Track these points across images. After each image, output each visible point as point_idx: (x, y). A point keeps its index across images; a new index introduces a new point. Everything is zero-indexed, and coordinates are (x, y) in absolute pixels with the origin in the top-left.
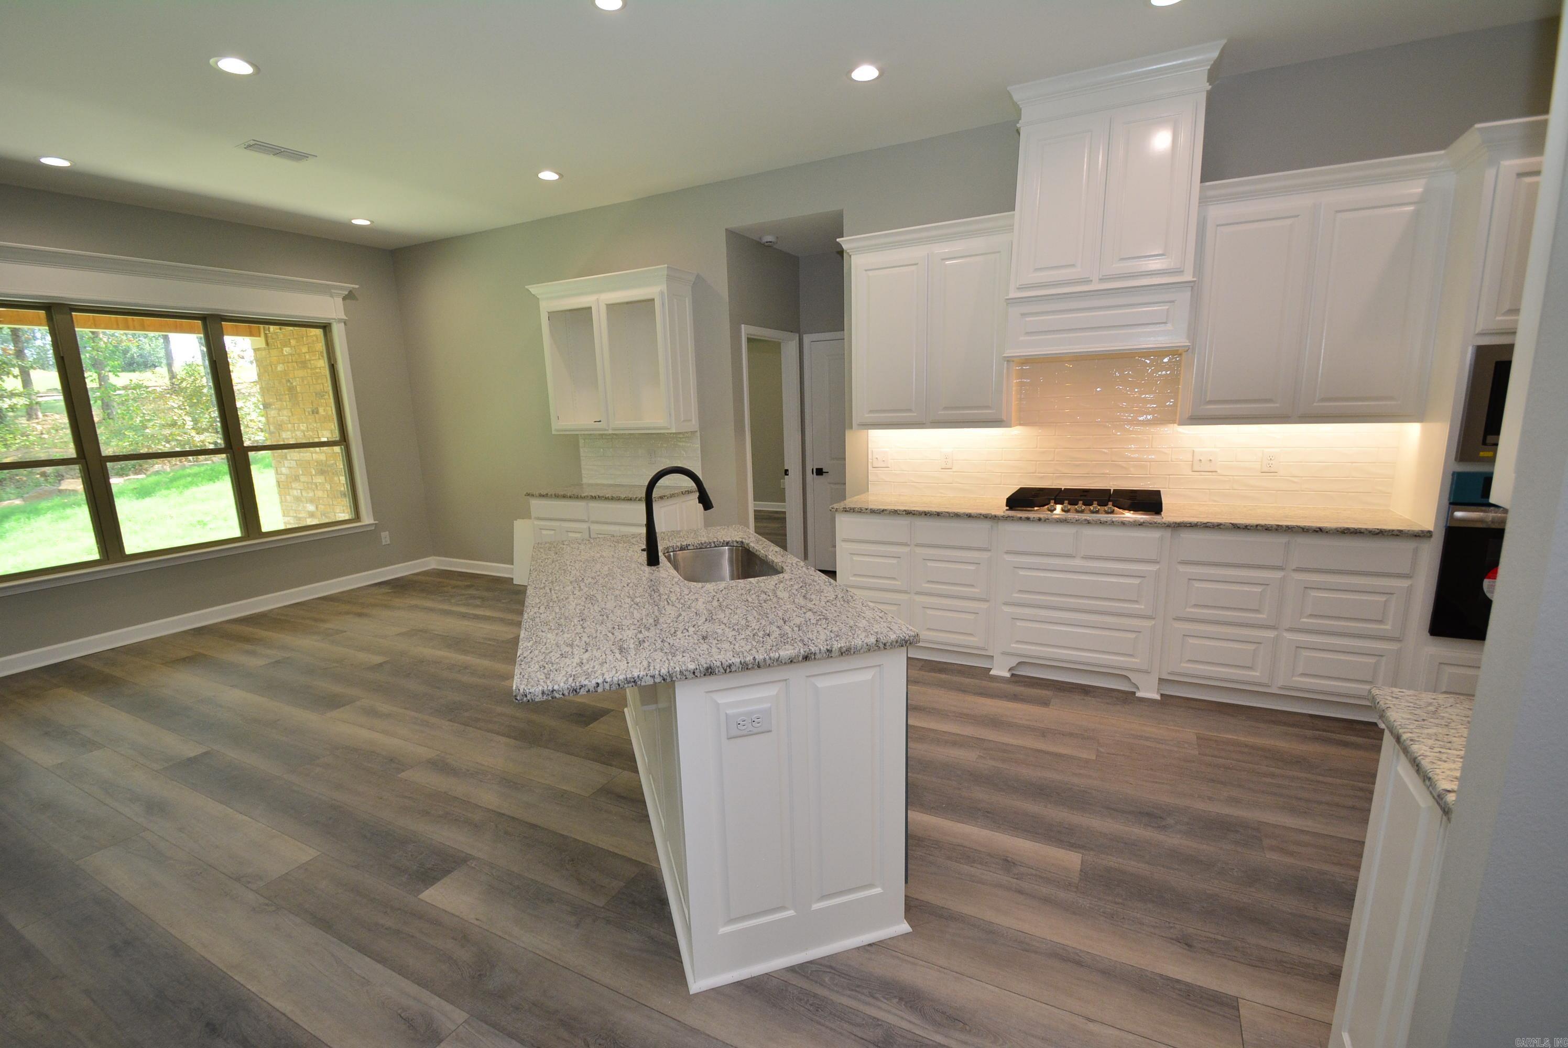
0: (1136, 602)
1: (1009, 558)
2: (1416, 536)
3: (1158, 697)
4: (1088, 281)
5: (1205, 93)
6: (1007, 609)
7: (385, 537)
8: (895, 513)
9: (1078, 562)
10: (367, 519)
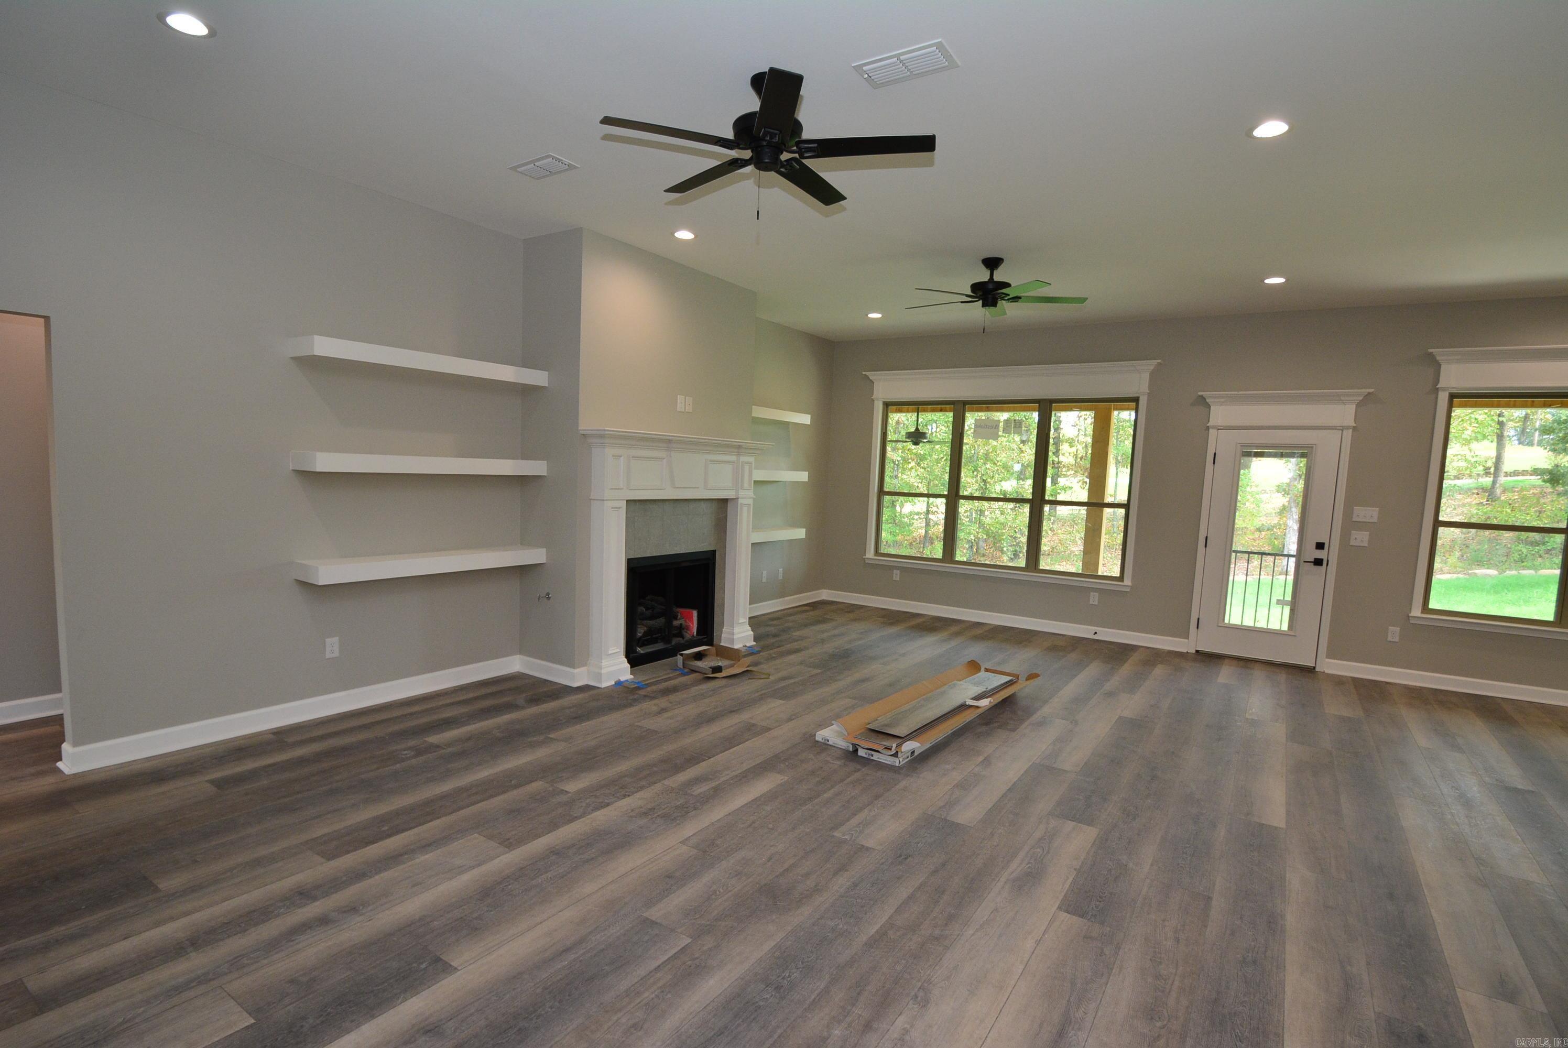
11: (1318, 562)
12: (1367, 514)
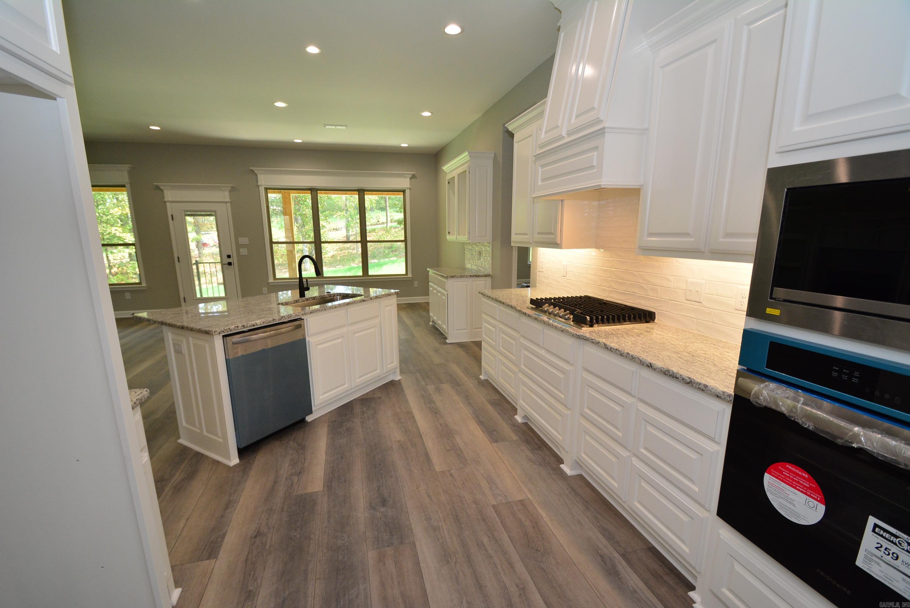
2: (717, 396)
4: (563, 137)
7: (416, 284)
10: (410, 275)
11: (230, 264)
12: (244, 240)
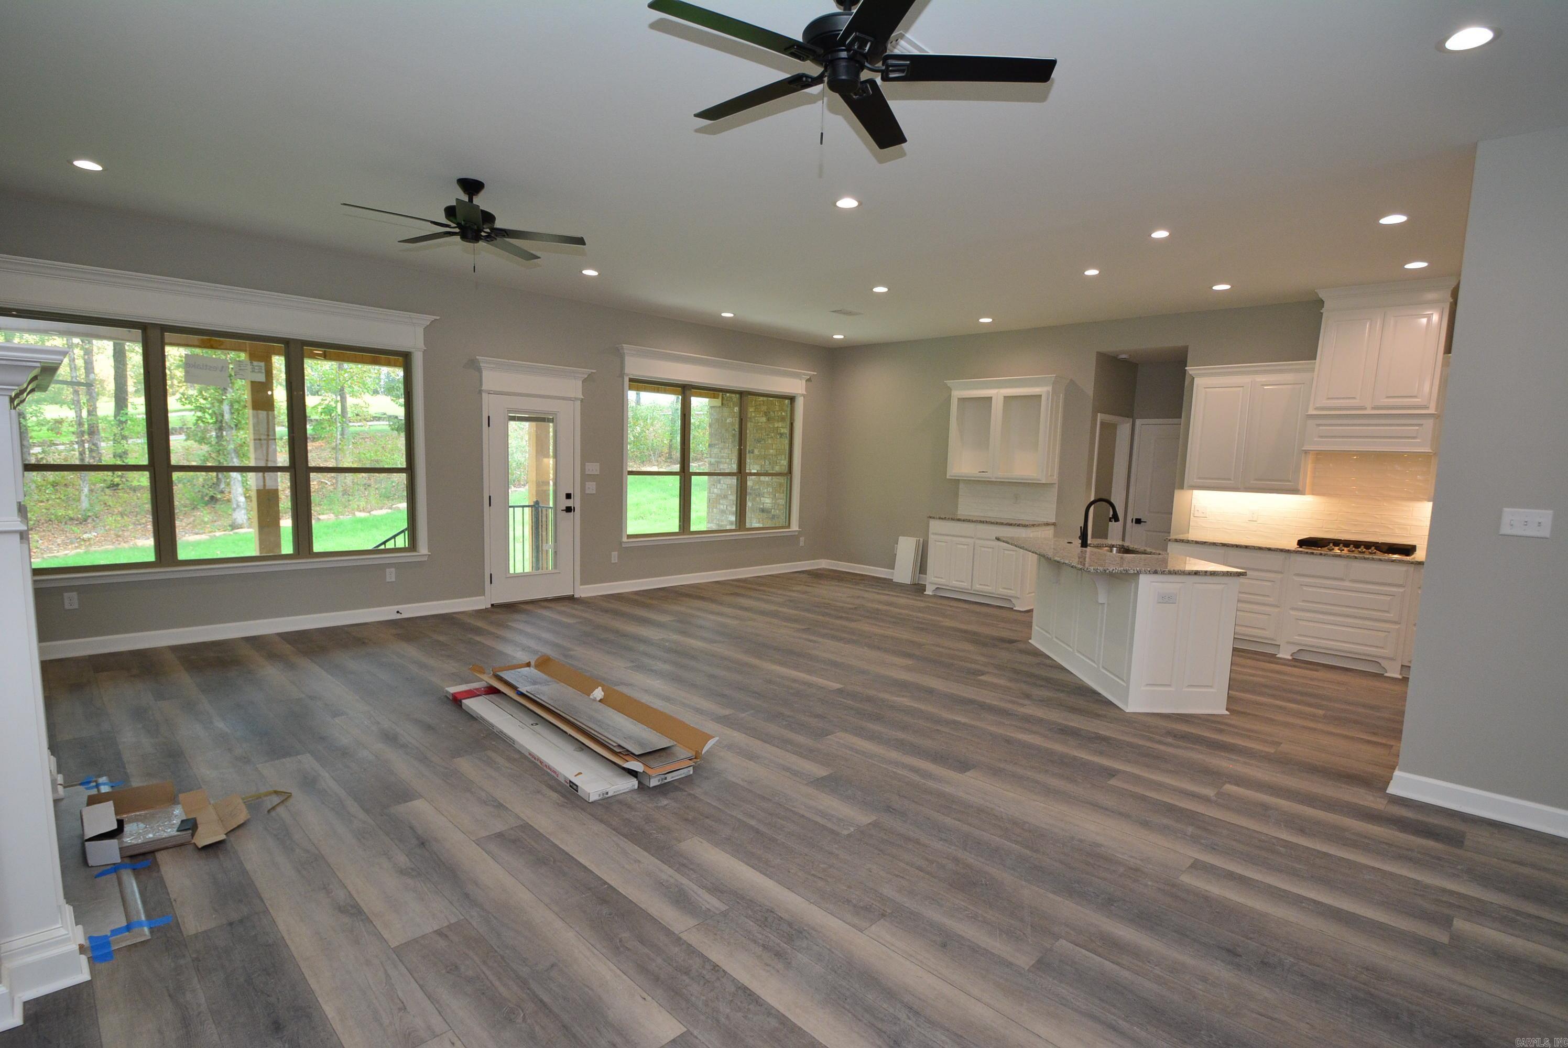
0: (1387, 612)
1: (1297, 579)
3: (1400, 677)
4: (1365, 409)
5: (1449, 303)
6: (1292, 612)
7: (804, 541)
8: (1214, 544)
9: (1347, 584)
10: (795, 527)
11: (569, 509)
12: (594, 468)
